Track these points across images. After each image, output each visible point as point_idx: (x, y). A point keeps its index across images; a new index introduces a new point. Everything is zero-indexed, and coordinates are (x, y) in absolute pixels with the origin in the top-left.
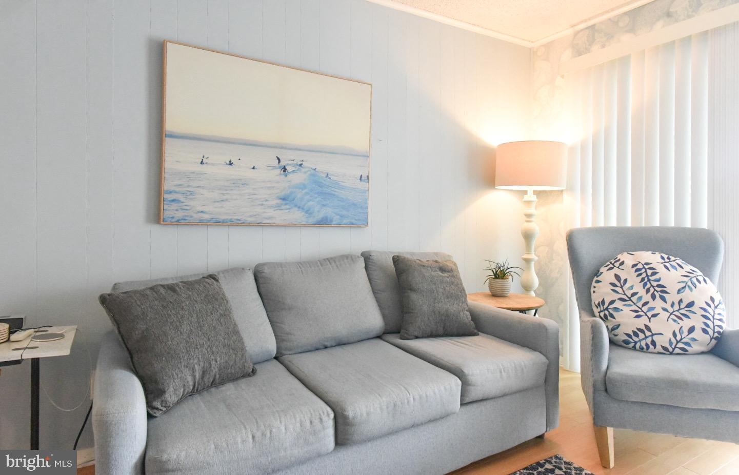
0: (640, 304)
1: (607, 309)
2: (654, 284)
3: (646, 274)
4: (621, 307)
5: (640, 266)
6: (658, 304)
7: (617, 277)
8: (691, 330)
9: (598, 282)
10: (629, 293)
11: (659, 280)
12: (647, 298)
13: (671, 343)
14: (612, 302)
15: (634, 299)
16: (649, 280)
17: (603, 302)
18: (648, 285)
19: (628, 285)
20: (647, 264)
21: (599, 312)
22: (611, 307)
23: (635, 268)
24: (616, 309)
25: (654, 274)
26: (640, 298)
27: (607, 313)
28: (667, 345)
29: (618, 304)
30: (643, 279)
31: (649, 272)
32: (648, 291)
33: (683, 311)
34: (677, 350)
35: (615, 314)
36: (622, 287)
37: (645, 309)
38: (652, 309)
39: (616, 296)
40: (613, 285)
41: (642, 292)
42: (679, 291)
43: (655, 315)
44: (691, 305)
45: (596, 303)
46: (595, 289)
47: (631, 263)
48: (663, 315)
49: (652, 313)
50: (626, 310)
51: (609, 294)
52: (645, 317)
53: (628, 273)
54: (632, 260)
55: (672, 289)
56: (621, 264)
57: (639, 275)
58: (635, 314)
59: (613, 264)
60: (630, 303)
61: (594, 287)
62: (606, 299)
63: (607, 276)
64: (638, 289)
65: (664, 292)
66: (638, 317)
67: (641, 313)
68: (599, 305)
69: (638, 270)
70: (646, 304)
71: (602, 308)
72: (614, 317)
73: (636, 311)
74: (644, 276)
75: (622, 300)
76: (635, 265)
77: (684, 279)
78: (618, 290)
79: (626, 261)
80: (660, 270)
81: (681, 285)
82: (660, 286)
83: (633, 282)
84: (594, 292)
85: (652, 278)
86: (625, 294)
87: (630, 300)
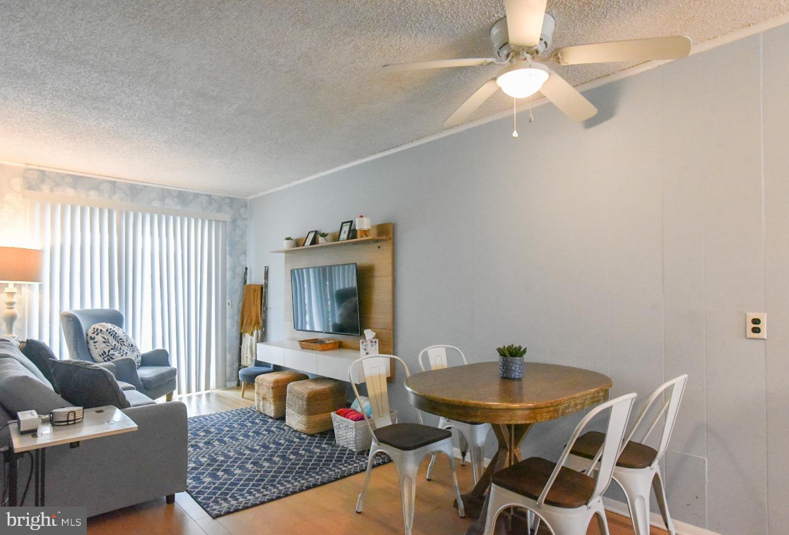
0: (119, 350)
1: (108, 355)
2: (119, 338)
4: (114, 353)
5: (109, 331)
6: (124, 348)
7: (104, 338)
9: (95, 342)
10: (113, 344)
11: (119, 336)
12: (120, 346)
14: (109, 351)
17: (105, 352)
19: (110, 341)
20: (111, 329)
21: (103, 358)
22: (110, 353)
24: (113, 355)
25: (116, 333)
26: (118, 346)
27: (109, 357)
29: (112, 352)
30: (114, 338)
31: (114, 333)
32: (118, 342)
33: (132, 349)
35: (113, 357)
37: (121, 351)
38: (123, 351)
40: (104, 342)
43: (126, 353)
44: (132, 346)
45: (100, 354)
46: (96, 347)
47: (104, 330)
48: (129, 352)
49: (125, 353)
50: (116, 353)
51: (105, 347)
52: (124, 355)
53: (107, 335)
54: (103, 328)
55: (125, 340)
56: (101, 330)
57: (111, 335)
58: (120, 355)
59: (97, 332)
60: (115, 350)
61: (95, 346)
62: (105, 350)
63: (99, 338)
64: (114, 342)
65: (123, 342)
66: (122, 355)
67: (122, 354)
68: (103, 355)
69: (110, 333)
70: (121, 349)
71: (105, 356)
72: (113, 359)
73: (120, 353)
74: (113, 335)
75: (112, 349)
76: (107, 330)
77: (125, 334)
78: (108, 344)
79: (102, 329)
80: (116, 331)
81: (126, 337)
82: (121, 339)
83: (111, 339)
84: (96, 348)
85: (117, 336)
86: (112, 346)
87: (115, 348)
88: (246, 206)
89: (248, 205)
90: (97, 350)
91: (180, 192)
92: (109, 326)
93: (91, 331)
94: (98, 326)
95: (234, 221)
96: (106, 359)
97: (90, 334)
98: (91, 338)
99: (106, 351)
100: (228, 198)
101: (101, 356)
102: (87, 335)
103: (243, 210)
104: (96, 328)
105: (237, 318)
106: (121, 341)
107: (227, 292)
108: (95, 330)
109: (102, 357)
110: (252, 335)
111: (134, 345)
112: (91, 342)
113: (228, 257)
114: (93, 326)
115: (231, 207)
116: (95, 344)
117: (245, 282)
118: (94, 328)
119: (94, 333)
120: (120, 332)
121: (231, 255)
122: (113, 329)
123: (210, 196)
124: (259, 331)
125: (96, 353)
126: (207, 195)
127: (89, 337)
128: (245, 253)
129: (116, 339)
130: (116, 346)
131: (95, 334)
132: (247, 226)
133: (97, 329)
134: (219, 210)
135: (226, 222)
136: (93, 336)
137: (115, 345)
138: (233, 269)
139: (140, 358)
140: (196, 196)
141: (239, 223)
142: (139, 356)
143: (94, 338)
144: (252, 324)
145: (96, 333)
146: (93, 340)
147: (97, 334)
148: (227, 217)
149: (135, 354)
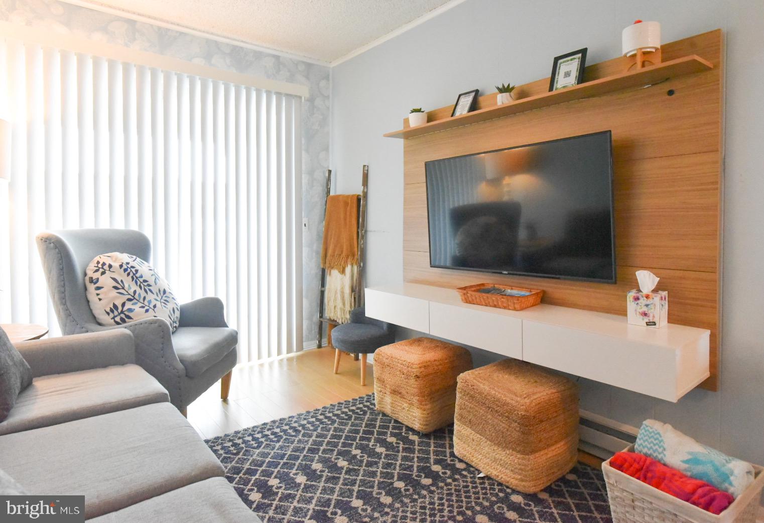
0: (141, 300)
1: (122, 312)
2: (141, 280)
4: (133, 307)
5: (125, 267)
6: (150, 296)
7: (114, 279)
9: (98, 288)
10: (131, 292)
11: (141, 277)
12: (143, 294)
14: (123, 305)
15: (136, 296)
16: (137, 278)
17: (115, 306)
18: (139, 283)
19: (126, 286)
20: (128, 263)
21: (113, 318)
22: (125, 308)
23: (123, 268)
24: (130, 310)
25: (137, 271)
26: (139, 295)
27: (123, 316)
29: (128, 305)
30: (133, 278)
31: (133, 270)
32: (140, 287)
35: (131, 314)
36: (123, 288)
37: (146, 303)
38: (150, 302)
39: (123, 298)
40: (116, 287)
41: (138, 290)
42: (156, 283)
43: (155, 306)
44: (165, 292)
45: (108, 310)
46: (99, 297)
47: (116, 265)
48: (158, 304)
49: (152, 306)
50: (137, 308)
51: (115, 298)
52: (150, 310)
53: (120, 274)
54: (115, 261)
55: (152, 282)
56: (110, 266)
57: (128, 274)
58: (144, 310)
59: (103, 268)
60: (135, 301)
61: (98, 295)
62: (116, 303)
63: (106, 280)
64: (134, 287)
65: (149, 285)
66: (147, 311)
67: (147, 308)
68: (112, 311)
69: (125, 270)
70: (144, 298)
71: (116, 313)
72: (129, 318)
73: (143, 307)
74: (131, 274)
75: (129, 300)
76: (121, 266)
77: (152, 272)
78: (122, 291)
79: (112, 264)
80: (138, 267)
81: (153, 278)
82: (145, 281)
83: (128, 282)
84: (100, 299)
85: (138, 275)
86: (129, 294)
87: (135, 298)
88: (327, 78)
89: (331, 77)
90: (102, 301)
91: (235, 48)
92: (125, 258)
93: (92, 267)
94: (104, 258)
95: (311, 100)
96: (118, 319)
97: (90, 273)
98: (91, 280)
99: (119, 303)
100: (303, 62)
101: (108, 314)
102: (85, 275)
103: (323, 83)
104: (101, 263)
105: (318, 246)
106: (144, 285)
107: (303, 207)
108: (100, 266)
109: (112, 315)
110: (343, 272)
111: (167, 290)
112: (91, 288)
113: (303, 152)
114: (97, 258)
115: (307, 77)
116: (98, 292)
117: (328, 192)
118: (98, 263)
119: (97, 271)
120: (143, 268)
121: (307, 151)
122: (132, 264)
123: (277, 58)
124: (355, 268)
125: (99, 308)
126: (274, 56)
127: (87, 278)
128: (326, 149)
129: (136, 283)
130: (137, 294)
131: (99, 273)
132: (328, 108)
133: (104, 264)
134: (291, 79)
135: (300, 97)
136: (96, 276)
137: (135, 292)
138: (311, 173)
139: (178, 314)
140: (259, 55)
141: (318, 102)
142: (176, 310)
143: (98, 279)
144: (344, 254)
145: (101, 270)
146: (95, 283)
147: (103, 273)
148: (303, 90)
149: (170, 306)
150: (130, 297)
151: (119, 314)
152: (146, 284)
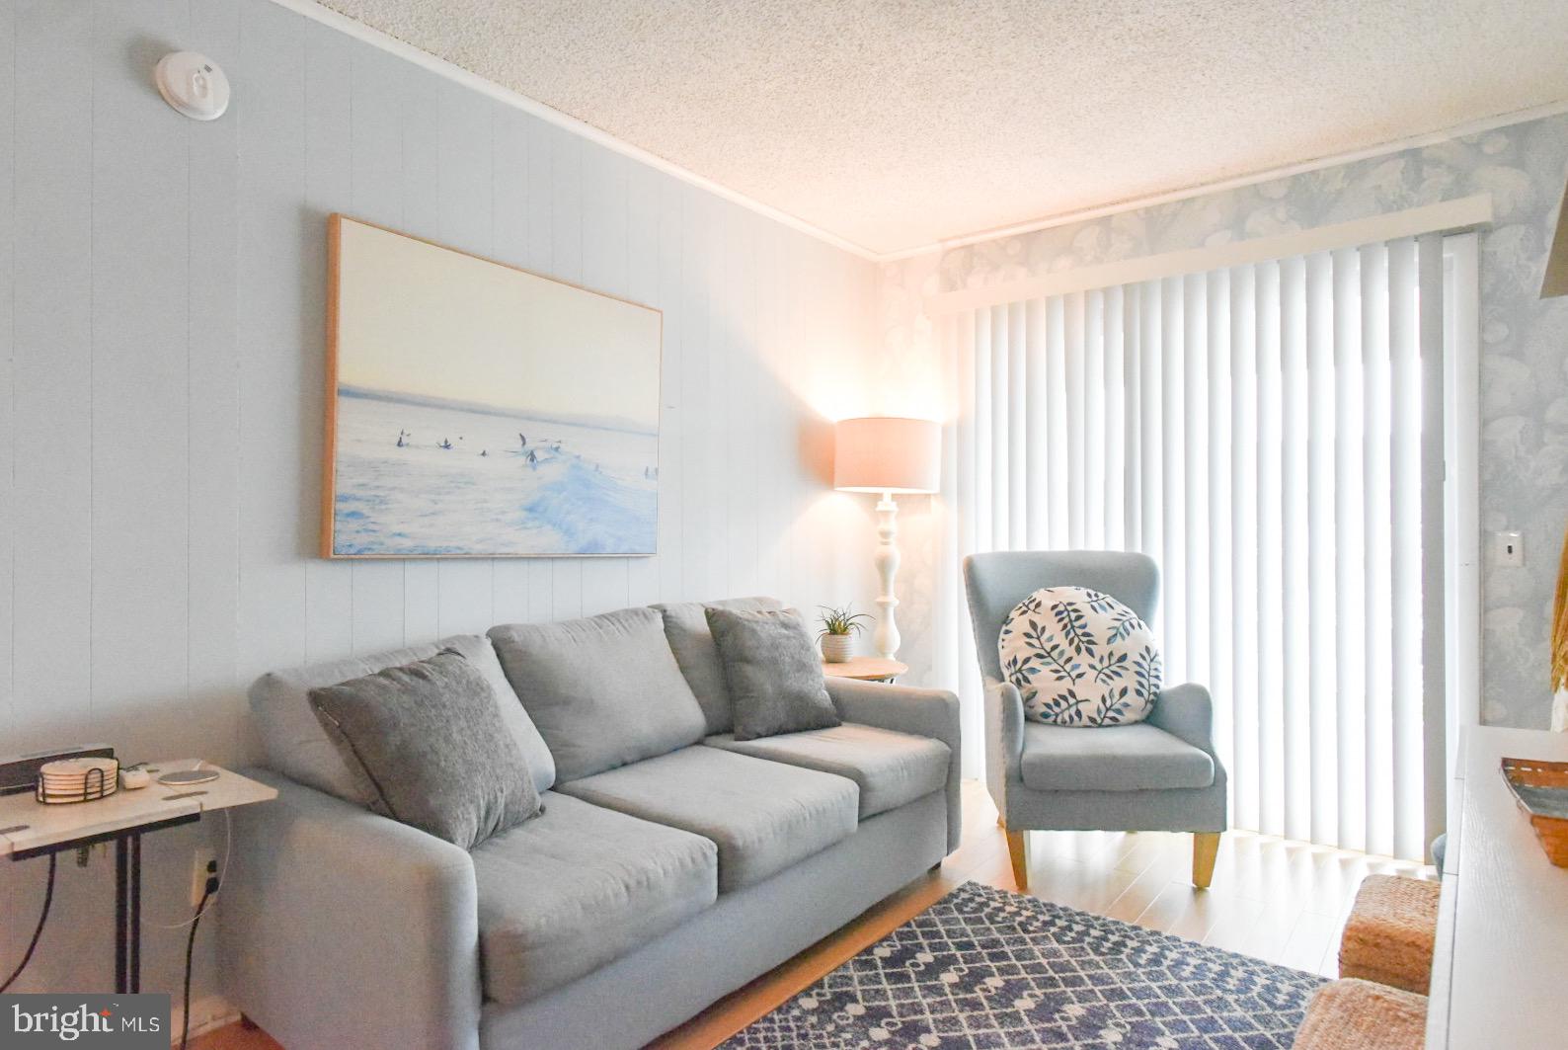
0: (1062, 662)
1: (1020, 670)
2: (1080, 632)
3: (1070, 618)
4: (1038, 667)
5: (1061, 608)
6: (1084, 660)
7: (1033, 625)
8: (1124, 692)
9: (1007, 632)
10: (1049, 645)
11: (1084, 627)
12: (1070, 651)
13: (1099, 711)
14: (1027, 660)
15: (1055, 654)
16: (1073, 627)
17: (1015, 661)
18: (1072, 634)
19: (1046, 635)
20: (1070, 604)
21: (1010, 676)
22: (1025, 666)
23: (1056, 611)
24: (1033, 670)
25: (1079, 618)
26: (1062, 653)
27: (1020, 677)
28: (1095, 716)
29: (1034, 663)
30: (1065, 626)
31: (1073, 615)
32: (1071, 642)
33: (1114, 668)
34: (1107, 721)
35: (1030, 677)
36: (1038, 638)
37: (1068, 667)
38: (1077, 666)
39: (1031, 652)
40: (1028, 635)
41: (1064, 644)
42: (1109, 641)
43: (1081, 675)
44: (1122, 660)
45: (1006, 663)
46: (1004, 644)
47: (1047, 604)
48: (1090, 673)
49: (1075, 673)
50: (1047, 670)
52: (1067, 679)
53: (1045, 618)
54: (1051, 600)
55: (1102, 639)
56: (1037, 605)
57: (1061, 620)
58: (1058, 676)
59: (1027, 606)
60: (1049, 660)
65: (1092, 642)
66: (1060, 678)
69: (1059, 613)
70: (1069, 659)
72: (1029, 682)
73: (1057, 671)
74: (1066, 620)
76: (1054, 607)
78: (1034, 642)
79: (1043, 602)
80: (1086, 610)
82: (1086, 635)
83: (1053, 631)
84: (1003, 647)
85: (1076, 624)
86: (1043, 648)
87: (1050, 656)
90: (1003, 650)
94: (1040, 595)
96: (1013, 679)
98: (1006, 621)
101: (1008, 668)
108: (1028, 602)
109: (1009, 671)
114: (1031, 594)
118: (1029, 599)
120: (1100, 615)
122: (1081, 605)
129: (1068, 633)
130: (1057, 651)
133: (1033, 600)
145: (1024, 609)
147: (1023, 613)
150: (1042, 652)
151: (1016, 672)
152: (1084, 639)
